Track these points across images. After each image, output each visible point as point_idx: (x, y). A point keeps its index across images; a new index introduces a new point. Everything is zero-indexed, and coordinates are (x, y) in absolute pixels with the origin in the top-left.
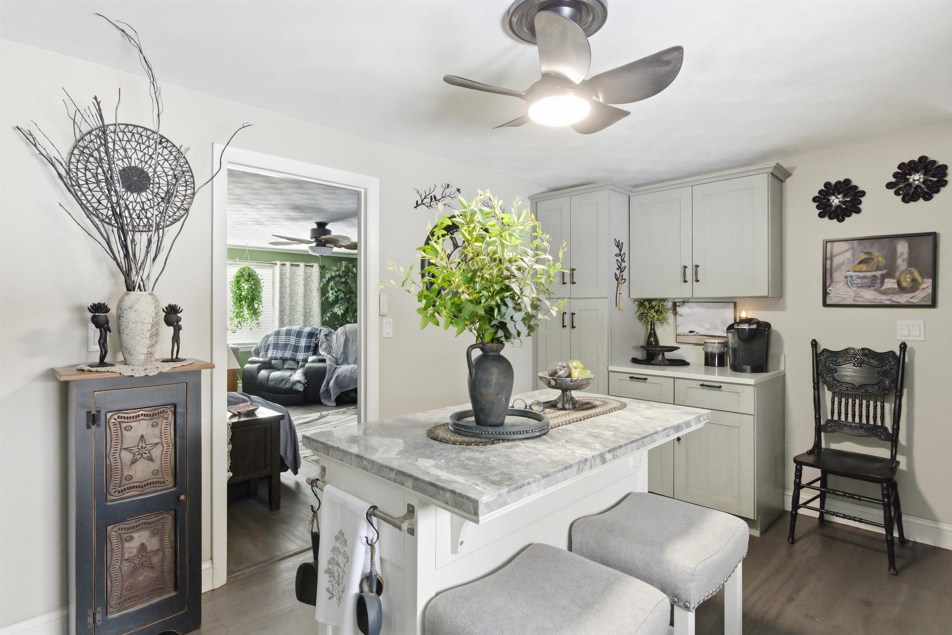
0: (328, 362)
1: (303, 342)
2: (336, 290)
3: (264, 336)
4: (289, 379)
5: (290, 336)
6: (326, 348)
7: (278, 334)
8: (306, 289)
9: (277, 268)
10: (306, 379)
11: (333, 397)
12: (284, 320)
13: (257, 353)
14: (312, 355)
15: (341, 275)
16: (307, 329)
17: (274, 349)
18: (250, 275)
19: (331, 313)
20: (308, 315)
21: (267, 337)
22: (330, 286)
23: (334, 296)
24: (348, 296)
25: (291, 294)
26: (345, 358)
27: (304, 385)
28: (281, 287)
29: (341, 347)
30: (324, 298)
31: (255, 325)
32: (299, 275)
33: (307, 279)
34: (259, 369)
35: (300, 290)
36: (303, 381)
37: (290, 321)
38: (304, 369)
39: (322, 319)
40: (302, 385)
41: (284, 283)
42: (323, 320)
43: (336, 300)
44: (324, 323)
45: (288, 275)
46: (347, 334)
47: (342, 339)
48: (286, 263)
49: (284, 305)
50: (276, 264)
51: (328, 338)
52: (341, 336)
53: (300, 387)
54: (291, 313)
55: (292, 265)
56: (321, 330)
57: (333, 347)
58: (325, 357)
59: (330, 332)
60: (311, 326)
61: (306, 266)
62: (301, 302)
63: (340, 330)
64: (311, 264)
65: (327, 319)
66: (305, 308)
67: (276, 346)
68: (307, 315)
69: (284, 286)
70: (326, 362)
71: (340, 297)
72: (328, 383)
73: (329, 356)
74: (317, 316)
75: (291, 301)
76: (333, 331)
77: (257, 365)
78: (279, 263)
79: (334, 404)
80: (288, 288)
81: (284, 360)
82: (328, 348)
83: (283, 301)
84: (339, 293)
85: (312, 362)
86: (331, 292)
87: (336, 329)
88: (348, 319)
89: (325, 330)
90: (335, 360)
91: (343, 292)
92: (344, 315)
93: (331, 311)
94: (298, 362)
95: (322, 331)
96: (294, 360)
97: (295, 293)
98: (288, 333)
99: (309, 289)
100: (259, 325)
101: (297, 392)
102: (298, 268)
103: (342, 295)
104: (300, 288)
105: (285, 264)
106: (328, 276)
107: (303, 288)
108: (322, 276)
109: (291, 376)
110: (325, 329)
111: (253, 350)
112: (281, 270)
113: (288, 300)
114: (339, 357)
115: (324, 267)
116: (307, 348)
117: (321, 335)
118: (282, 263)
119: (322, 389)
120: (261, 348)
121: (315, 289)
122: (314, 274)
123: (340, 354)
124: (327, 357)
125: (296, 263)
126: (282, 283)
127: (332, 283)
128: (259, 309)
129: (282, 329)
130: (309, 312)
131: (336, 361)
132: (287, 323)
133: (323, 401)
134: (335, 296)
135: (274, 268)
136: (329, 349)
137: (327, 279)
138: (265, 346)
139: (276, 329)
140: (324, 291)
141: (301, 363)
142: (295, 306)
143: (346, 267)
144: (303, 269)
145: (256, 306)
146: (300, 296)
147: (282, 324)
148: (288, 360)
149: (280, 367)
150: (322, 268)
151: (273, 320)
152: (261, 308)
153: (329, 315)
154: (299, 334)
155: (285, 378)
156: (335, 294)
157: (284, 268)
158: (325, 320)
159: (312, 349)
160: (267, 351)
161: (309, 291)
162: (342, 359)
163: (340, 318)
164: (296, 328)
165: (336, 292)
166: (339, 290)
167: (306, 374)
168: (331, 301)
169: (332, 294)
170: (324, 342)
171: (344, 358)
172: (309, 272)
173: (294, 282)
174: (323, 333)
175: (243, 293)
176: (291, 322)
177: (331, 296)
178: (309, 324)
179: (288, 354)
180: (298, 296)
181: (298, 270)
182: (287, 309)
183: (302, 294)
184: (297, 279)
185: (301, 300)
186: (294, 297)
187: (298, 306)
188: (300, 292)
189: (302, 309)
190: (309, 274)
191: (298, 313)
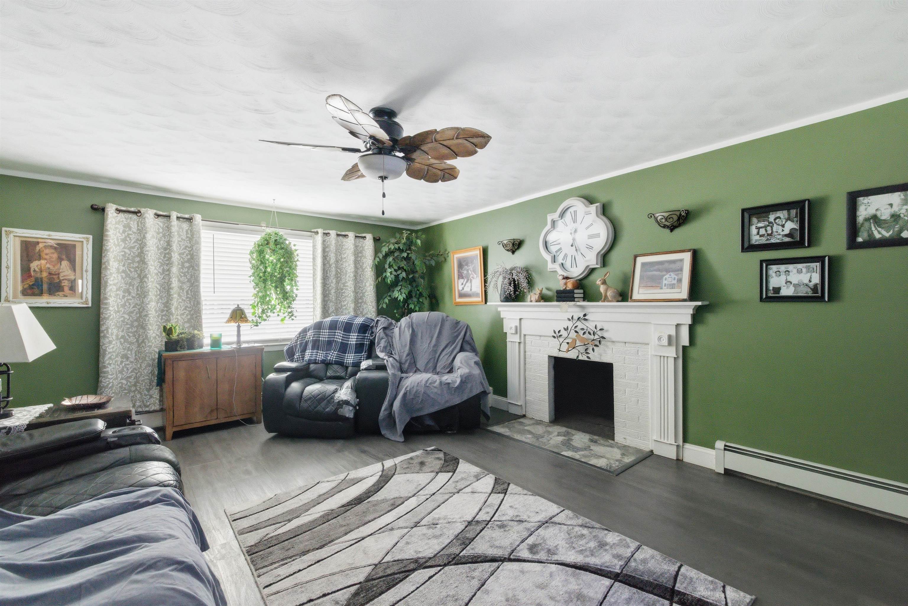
0: (390, 371)
1: (353, 339)
2: (396, 268)
3: (300, 330)
4: (333, 398)
5: (336, 330)
6: (385, 347)
7: (318, 326)
8: (356, 267)
9: (319, 238)
10: (357, 397)
11: (400, 427)
12: (329, 307)
13: (290, 355)
14: (366, 360)
15: (401, 248)
16: (359, 320)
17: (313, 348)
18: (276, 242)
19: (389, 298)
20: (360, 301)
21: (305, 331)
22: (388, 262)
23: (393, 276)
24: (411, 276)
25: (337, 273)
26: (413, 361)
27: (355, 407)
28: (324, 264)
29: (406, 345)
30: (380, 279)
31: (286, 314)
32: (347, 249)
33: (358, 254)
34: (288, 382)
35: (349, 267)
36: (352, 402)
37: (337, 309)
38: (354, 381)
39: (378, 306)
40: (351, 408)
41: (328, 259)
42: (380, 307)
43: (396, 283)
44: (380, 312)
45: (333, 248)
46: (414, 327)
47: (408, 334)
48: (331, 232)
49: (328, 288)
50: (317, 233)
51: (387, 332)
52: (406, 328)
53: (348, 412)
54: (337, 298)
55: (338, 235)
56: (378, 321)
57: (395, 346)
58: (385, 361)
59: (391, 324)
60: (363, 316)
61: (356, 237)
62: (350, 284)
63: (404, 321)
64: (364, 235)
65: (385, 306)
66: (356, 292)
67: (316, 345)
68: (358, 301)
69: (328, 262)
70: (386, 370)
71: (401, 276)
72: (391, 405)
73: (391, 359)
74: (372, 302)
75: (338, 283)
76: (394, 322)
77: (284, 375)
78: (320, 231)
79: (402, 439)
80: (334, 265)
81: (327, 364)
82: (388, 348)
83: (328, 283)
84: (399, 272)
85: (366, 369)
86: (389, 270)
87: (398, 320)
88: (412, 306)
89: (383, 322)
90: (398, 365)
91: (405, 270)
92: (405, 301)
93: (390, 296)
94: (347, 367)
95: (380, 323)
96: (340, 364)
97: (342, 272)
98: (333, 326)
99: (361, 267)
100: (292, 315)
101: (345, 419)
102: (346, 240)
103: (404, 274)
104: (349, 265)
105: (329, 233)
106: (385, 250)
107: (352, 266)
108: (377, 251)
109: (335, 391)
110: (382, 320)
111: (285, 348)
112: (324, 241)
113: (334, 281)
114: (403, 360)
115: (379, 240)
116: (359, 347)
117: (378, 329)
118: (325, 232)
119: (383, 413)
120: (296, 346)
121: (368, 267)
122: (366, 247)
123: (405, 355)
124: (389, 362)
125: (343, 233)
126: (326, 259)
127: (390, 259)
128: (293, 291)
129: (324, 320)
130: (361, 298)
131: (400, 366)
132: (333, 312)
133: (383, 432)
134: (395, 276)
135: (314, 238)
136: (389, 350)
137: (384, 253)
138: (301, 344)
139: (318, 319)
140: (379, 270)
141: (350, 369)
142: (342, 289)
143: (408, 238)
144: (353, 241)
145: (288, 288)
146: (349, 276)
147: (325, 312)
148: (332, 364)
149: (322, 374)
150: (376, 240)
151: (314, 308)
152: (295, 291)
153: (386, 301)
154: (348, 327)
155: (327, 395)
156: (394, 273)
157: (327, 238)
158: (382, 307)
159: (366, 348)
160: (304, 351)
161: (361, 270)
162: (407, 364)
163: (401, 304)
164: (343, 318)
165: (396, 271)
166: (399, 268)
167: (357, 389)
168: (389, 282)
169: (391, 273)
170: (382, 338)
171: (410, 362)
172: (360, 245)
173: (341, 257)
174: (380, 326)
175: (269, 270)
176: (337, 311)
177: (389, 275)
178: (362, 313)
179: (332, 356)
180: (347, 276)
181: (345, 242)
182: (332, 293)
183: (352, 274)
184: (345, 253)
185: (351, 282)
186: (342, 277)
187: (347, 289)
188: (349, 271)
189: (352, 293)
190: (360, 248)
191: (347, 299)
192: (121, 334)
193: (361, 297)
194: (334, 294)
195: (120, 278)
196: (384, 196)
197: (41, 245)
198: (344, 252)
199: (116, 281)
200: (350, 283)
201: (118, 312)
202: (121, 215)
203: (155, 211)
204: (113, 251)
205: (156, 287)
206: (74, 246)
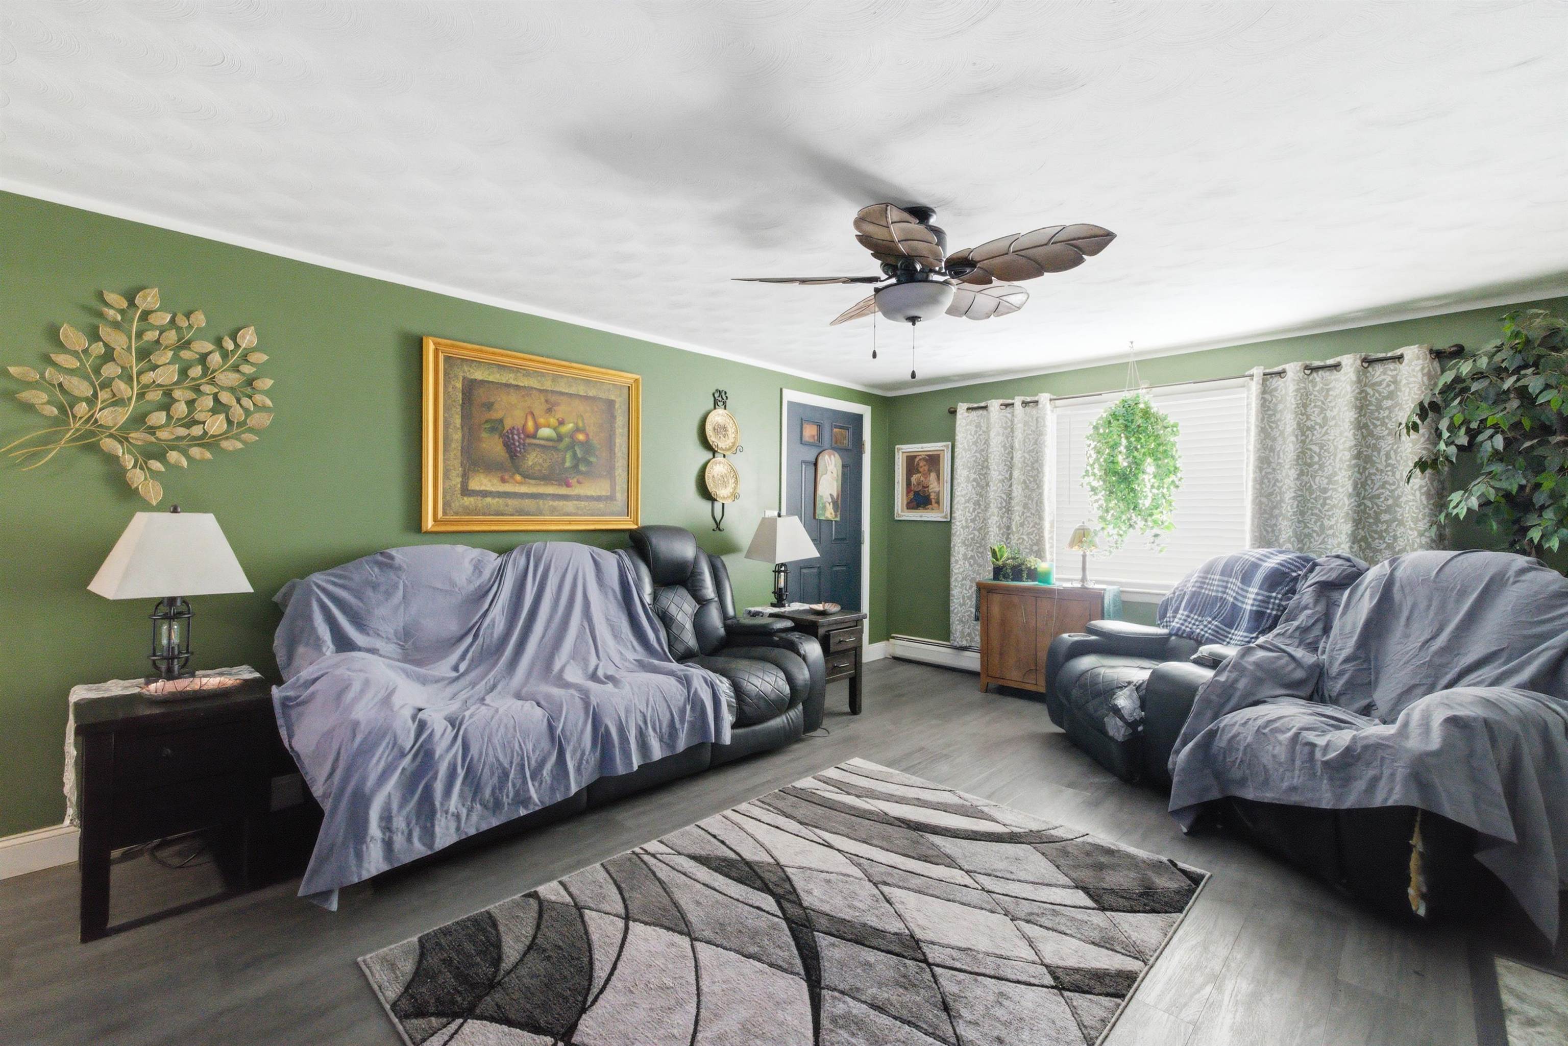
1: (1250, 599)
5: (1231, 577)
8: (1369, 437)
9: (1252, 387)
10: (1142, 708)
13: (1163, 614)
17: (1186, 608)
21: (1192, 574)
32: (1339, 396)
33: (1380, 402)
35: (1341, 437)
37: (1304, 536)
41: (1281, 426)
48: (1286, 367)
50: (1246, 377)
53: (1116, 729)
54: (1306, 510)
61: (1368, 362)
62: (1343, 478)
67: (1192, 602)
69: (1282, 434)
75: (1313, 477)
83: (1280, 477)
97: (1327, 450)
98: (1229, 568)
102: (1338, 375)
105: (1281, 372)
107: (1349, 433)
112: (1270, 390)
115: (1454, 349)
116: (1254, 620)
118: (1270, 370)
135: (1249, 389)
157: (1275, 383)
160: (1177, 610)
164: (1254, 553)
167: (1147, 693)
172: (1389, 378)
173: (1325, 418)
180: (1337, 460)
181: (1336, 380)
182: (1287, 500)
183: (1347, 453)
184: (1334, 407)
185: (1344, 473)
186: (1324, 463)
187: (1335, 490)
188: (1341, 447)
189: (1346, 499)
190: (1388, 385)
191: (1335, 511)
192: (970, 554)
193: (1389, 507)
194: (1291, 501)
195: (970, 487)
196: (874, 355)
197: (917, 460)
198: (1333, 404)
199: (964, 492)
200: (1341, 475)
201: (967, 527)
202: (974, 414)
203: (1001, 401)
204: (962, 457)
205: (1001, 497)
206: (938, 456)
